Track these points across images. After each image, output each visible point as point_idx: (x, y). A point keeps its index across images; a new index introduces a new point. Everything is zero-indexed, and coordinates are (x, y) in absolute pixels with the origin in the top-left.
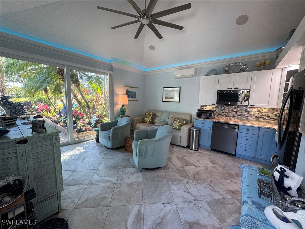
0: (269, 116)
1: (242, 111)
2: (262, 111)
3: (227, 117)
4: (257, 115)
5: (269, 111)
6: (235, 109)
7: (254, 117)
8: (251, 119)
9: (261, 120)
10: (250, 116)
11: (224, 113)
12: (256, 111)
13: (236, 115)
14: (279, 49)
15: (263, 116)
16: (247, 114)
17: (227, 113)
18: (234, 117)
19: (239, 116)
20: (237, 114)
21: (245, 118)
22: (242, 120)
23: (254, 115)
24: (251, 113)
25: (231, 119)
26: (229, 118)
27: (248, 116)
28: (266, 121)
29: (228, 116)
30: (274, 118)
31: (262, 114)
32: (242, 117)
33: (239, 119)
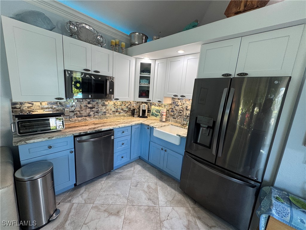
0: (123, 109)
1: (98, 106)
2: (117, 104)
3: (80, 119)
4: (113, 109)
5: (122, 103)
6: (89, 103)
7: (111, 112)
8: (108, 115)
9: (117, 114)
10: (107, 112)
11: (73, 111)
12: (112, 104)
13: (92, 113)
14: (134, 34)
15: (119, 110)
16: (104, 109)
17: (79, 111)
18: (89, 115)
19: (96, 114)
20: (93, 111)
21: (103, 115)
22: (100, 119)
23: (111, 110)
24: (108, 107)
25: (86, 119)
26: (83, 119)
27: (105, 112)
28: (121, 114)
29: (81, 116)
30: (126, 111)
31: (117, 107)
32: (100, 114)
33: (96, 118)
